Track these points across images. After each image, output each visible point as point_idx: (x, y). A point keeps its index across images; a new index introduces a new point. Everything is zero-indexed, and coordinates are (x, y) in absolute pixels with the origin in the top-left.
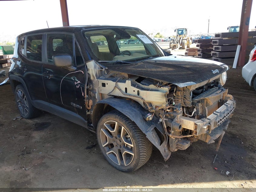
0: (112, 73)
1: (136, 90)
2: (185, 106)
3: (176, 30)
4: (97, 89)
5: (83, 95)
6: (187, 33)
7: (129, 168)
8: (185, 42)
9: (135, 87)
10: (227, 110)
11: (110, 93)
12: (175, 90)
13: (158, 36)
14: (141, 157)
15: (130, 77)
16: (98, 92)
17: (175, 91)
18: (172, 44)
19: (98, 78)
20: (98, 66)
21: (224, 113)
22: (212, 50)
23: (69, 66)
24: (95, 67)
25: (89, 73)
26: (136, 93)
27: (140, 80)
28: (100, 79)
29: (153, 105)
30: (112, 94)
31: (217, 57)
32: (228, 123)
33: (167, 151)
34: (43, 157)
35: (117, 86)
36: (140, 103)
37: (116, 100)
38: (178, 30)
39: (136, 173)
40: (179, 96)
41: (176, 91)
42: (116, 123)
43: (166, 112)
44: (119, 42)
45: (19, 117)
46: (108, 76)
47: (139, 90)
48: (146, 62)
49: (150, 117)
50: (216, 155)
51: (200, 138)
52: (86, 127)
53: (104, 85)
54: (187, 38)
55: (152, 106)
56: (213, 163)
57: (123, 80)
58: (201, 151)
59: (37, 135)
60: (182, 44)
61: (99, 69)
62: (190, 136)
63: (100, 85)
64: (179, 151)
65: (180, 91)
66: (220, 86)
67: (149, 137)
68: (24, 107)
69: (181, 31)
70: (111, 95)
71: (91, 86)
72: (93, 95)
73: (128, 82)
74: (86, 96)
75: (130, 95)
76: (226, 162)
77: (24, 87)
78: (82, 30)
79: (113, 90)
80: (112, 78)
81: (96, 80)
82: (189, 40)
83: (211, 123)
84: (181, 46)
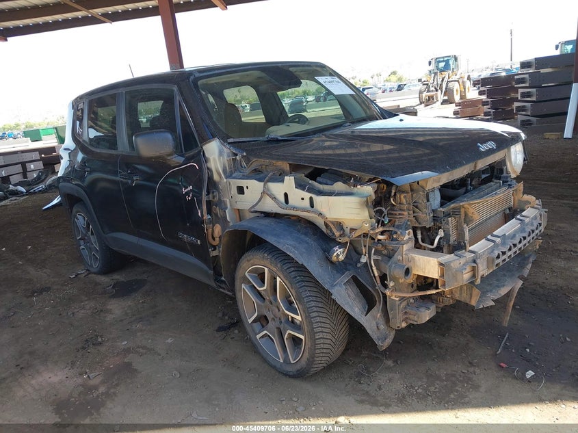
0: (257, 163)
1: (307, 195)
2: (417, 225)
3: (433, 62)
4: (228, 200)
5: (200, 214)
6: (457, 66)
7: (298, 367)
8: (456, 86)
9: (303, 189)
10: (522, 230)
11: (253, 207)
12: (393, 191)
13: (394, 78)
14: (318, 342)
15: (295, 168)
16: (231, 206)
17: (393, 194)
18: (425, 94)
19: (229, 176)
20: (226, 150)
21: (513, 236)
22: (516, 100)
23: (169, 155)
24: (221, 153)
25: (209, 165)
26: (306, 203)
27: (315, 174)
28: (235, 178)
29: (345, 227)
30: (258, 208)
31: (529, 116)
32: (531, 260)
33: (382, 327)
34: (127, 351)
35: (268, 190)
36: (318, 224)
37: (267, 221)
38: (438, 61)
39: (320, 379)
40: (403, 204)
41: (395, 193)
42: (266, 270)
43: (376, 240)
44: (304, 100)
45: (82, 271)
46: (247, 171)
47: (313, 196)
48: (334, 135)
49: (339, 254)
50: (507, 336)
51: (457, 296)
52: (213, 284)
53: (241, 190)
54: (458, 76)
55: (344, 230)
56: (498, 353)
57: (279, 178)
58: (471, 327)
59: (117, 308)
60: (449, 92)
61: (229, 156)
62: (434, 292)
63: (234, 191)
64: (410, 326)
65: (403, 192)
66: (507, 177)
67: (339, 298)
68: (90, 249)
69: (444, 63)
70: (256, 212)
71: (216, 194)
72: (222, 214)
73: (290, 180)
74: (207, 217)
75: (294, 208)
76: (528, 350)
77: (86, 208)
78: (192, 77)
79: (259, 201)
80: (258, 174)
81: (225, 180)
82: (463, 82)
83: (478, 261)
84: (446, 98)
